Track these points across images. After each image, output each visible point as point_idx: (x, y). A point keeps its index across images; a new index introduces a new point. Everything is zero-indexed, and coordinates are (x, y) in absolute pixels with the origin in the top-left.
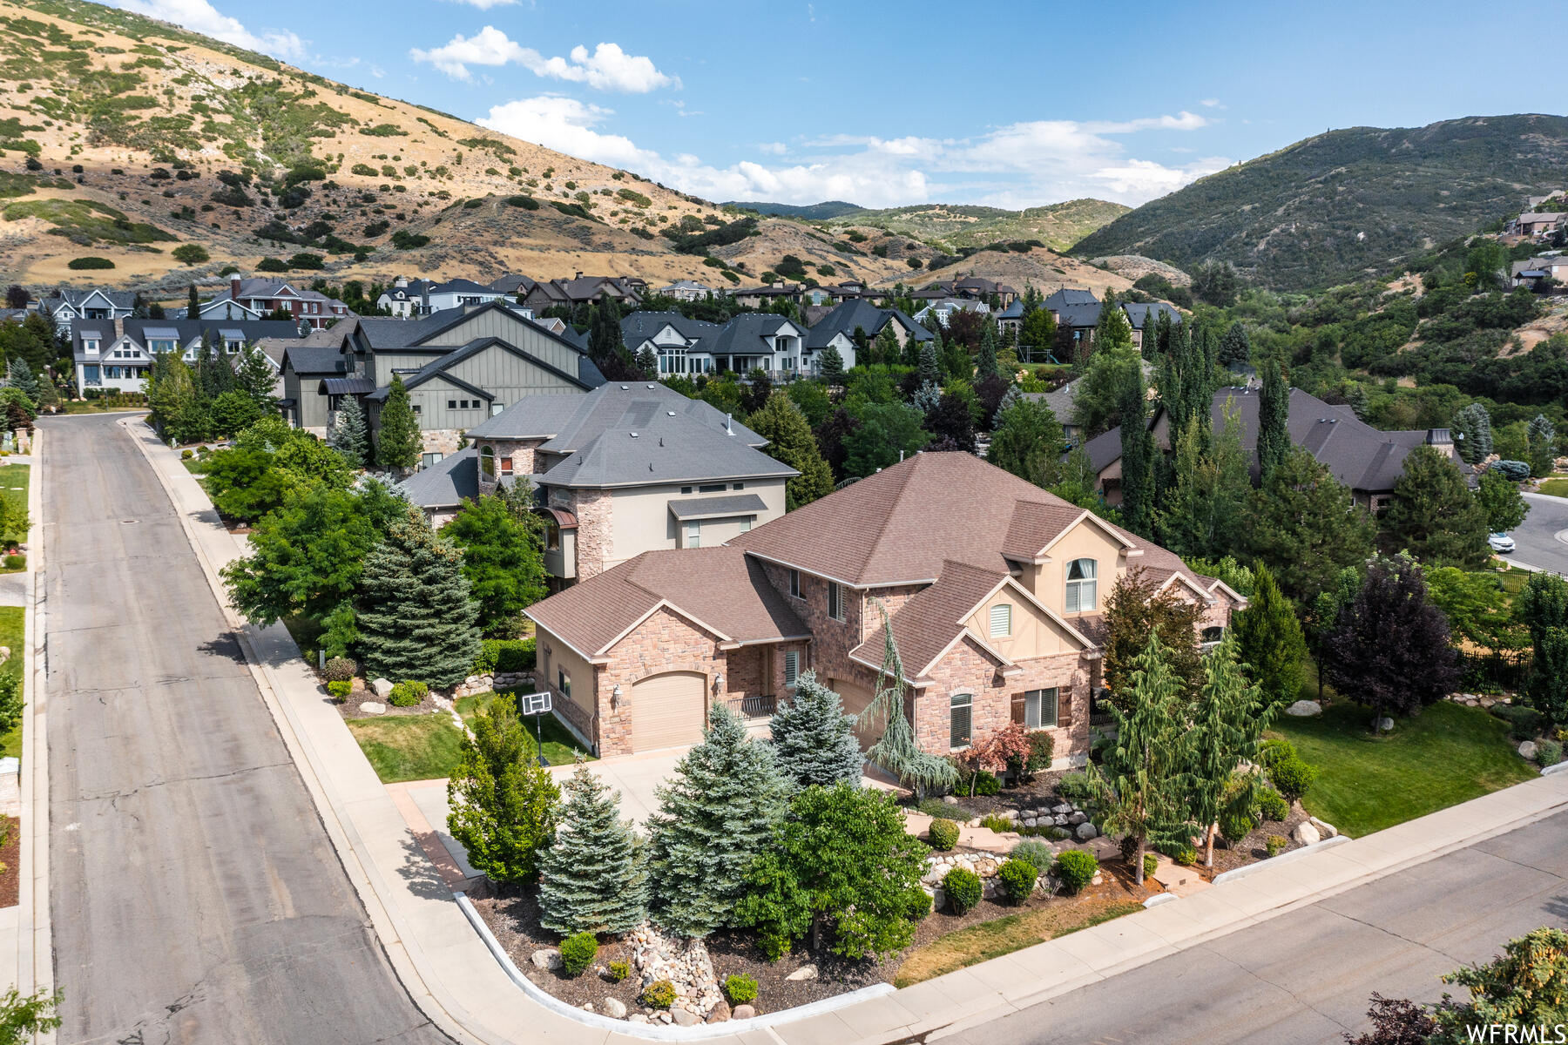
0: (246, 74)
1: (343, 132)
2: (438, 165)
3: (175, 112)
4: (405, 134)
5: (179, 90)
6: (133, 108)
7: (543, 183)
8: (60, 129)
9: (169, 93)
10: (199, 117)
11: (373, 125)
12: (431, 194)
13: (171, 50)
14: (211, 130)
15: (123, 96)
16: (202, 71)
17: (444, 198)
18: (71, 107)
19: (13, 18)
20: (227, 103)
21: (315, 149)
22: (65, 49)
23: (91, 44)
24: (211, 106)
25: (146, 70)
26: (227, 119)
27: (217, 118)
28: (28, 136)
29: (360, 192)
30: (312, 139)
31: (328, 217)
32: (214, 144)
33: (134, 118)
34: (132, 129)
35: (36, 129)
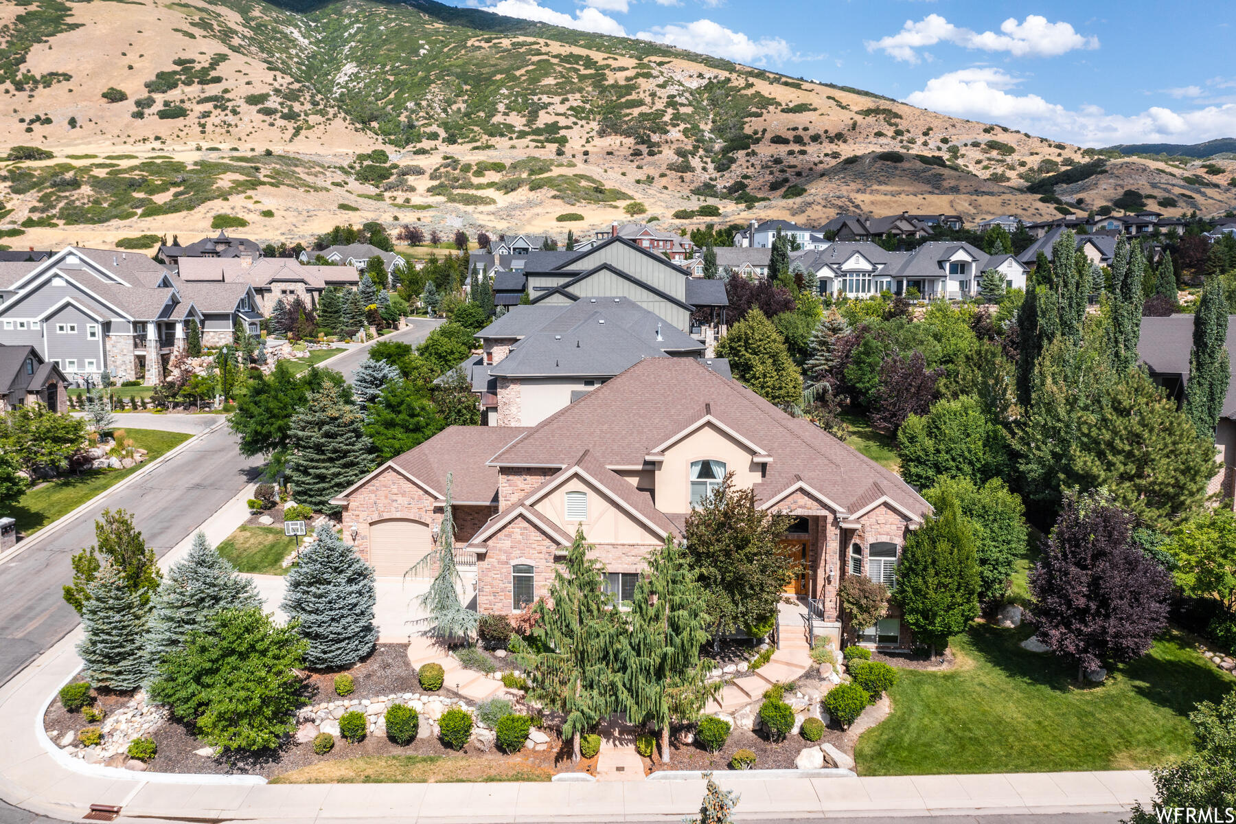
0: (707, 76)
1: (769, 112)
2: (837, 131)
3: (654, 108)
4: (815, 110)
5: (660, 92)
6: (628, 108)
7: (921, 139)
8: (582, 126)
9: (653, 95)
10: (670, 111)
11: (791, 105)
12: (826, 155)
13: (661, 64)
14: (677, 117)
15: (623, 100)
16: (677, 77)
17: (835, 158)
18: (591, 111)
19: (564, 54)
20: (691, 98)
21: (746, 126)
22: (592, 71)
23: (608, 66)
24: (680, 101)
25: (641, 80)
26: (689, 110)
27: (683, 110)
28: (562, 132)
29: (772, 156)
30: (746, 120)
31: (746, 177)
32: (678, 128)
33: (628, 115)
34: (626, 123)
35: (568, 127)
